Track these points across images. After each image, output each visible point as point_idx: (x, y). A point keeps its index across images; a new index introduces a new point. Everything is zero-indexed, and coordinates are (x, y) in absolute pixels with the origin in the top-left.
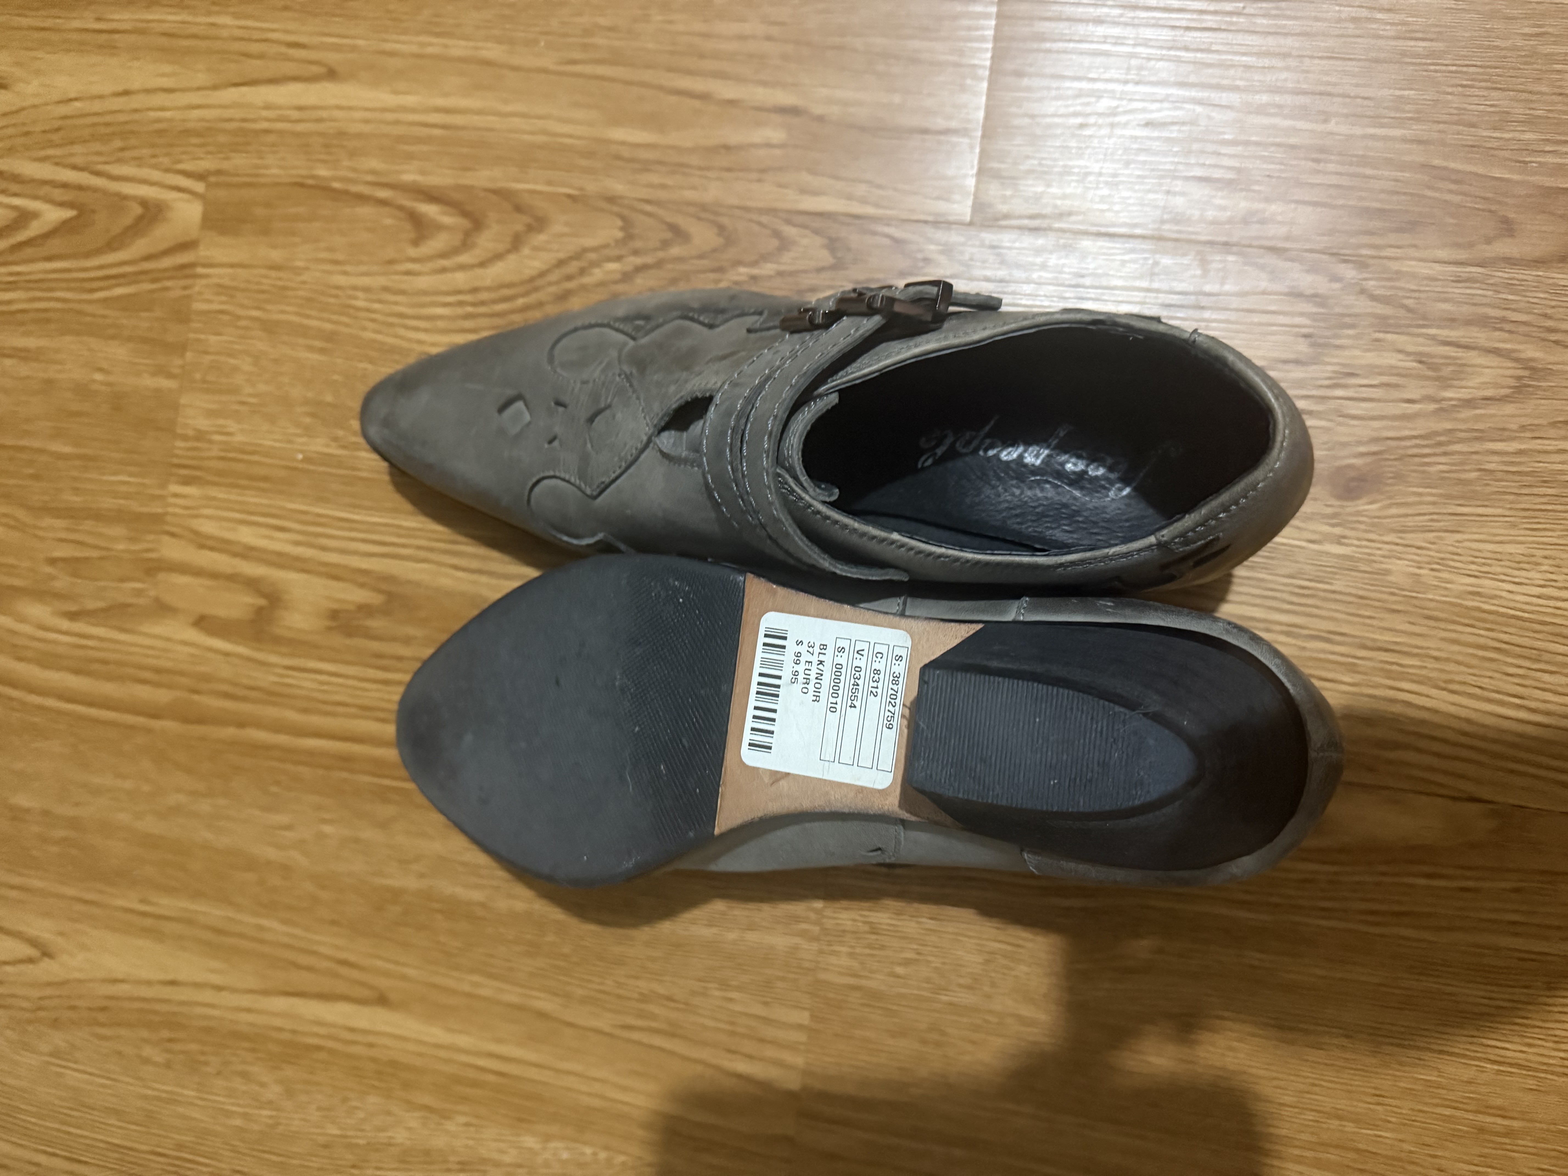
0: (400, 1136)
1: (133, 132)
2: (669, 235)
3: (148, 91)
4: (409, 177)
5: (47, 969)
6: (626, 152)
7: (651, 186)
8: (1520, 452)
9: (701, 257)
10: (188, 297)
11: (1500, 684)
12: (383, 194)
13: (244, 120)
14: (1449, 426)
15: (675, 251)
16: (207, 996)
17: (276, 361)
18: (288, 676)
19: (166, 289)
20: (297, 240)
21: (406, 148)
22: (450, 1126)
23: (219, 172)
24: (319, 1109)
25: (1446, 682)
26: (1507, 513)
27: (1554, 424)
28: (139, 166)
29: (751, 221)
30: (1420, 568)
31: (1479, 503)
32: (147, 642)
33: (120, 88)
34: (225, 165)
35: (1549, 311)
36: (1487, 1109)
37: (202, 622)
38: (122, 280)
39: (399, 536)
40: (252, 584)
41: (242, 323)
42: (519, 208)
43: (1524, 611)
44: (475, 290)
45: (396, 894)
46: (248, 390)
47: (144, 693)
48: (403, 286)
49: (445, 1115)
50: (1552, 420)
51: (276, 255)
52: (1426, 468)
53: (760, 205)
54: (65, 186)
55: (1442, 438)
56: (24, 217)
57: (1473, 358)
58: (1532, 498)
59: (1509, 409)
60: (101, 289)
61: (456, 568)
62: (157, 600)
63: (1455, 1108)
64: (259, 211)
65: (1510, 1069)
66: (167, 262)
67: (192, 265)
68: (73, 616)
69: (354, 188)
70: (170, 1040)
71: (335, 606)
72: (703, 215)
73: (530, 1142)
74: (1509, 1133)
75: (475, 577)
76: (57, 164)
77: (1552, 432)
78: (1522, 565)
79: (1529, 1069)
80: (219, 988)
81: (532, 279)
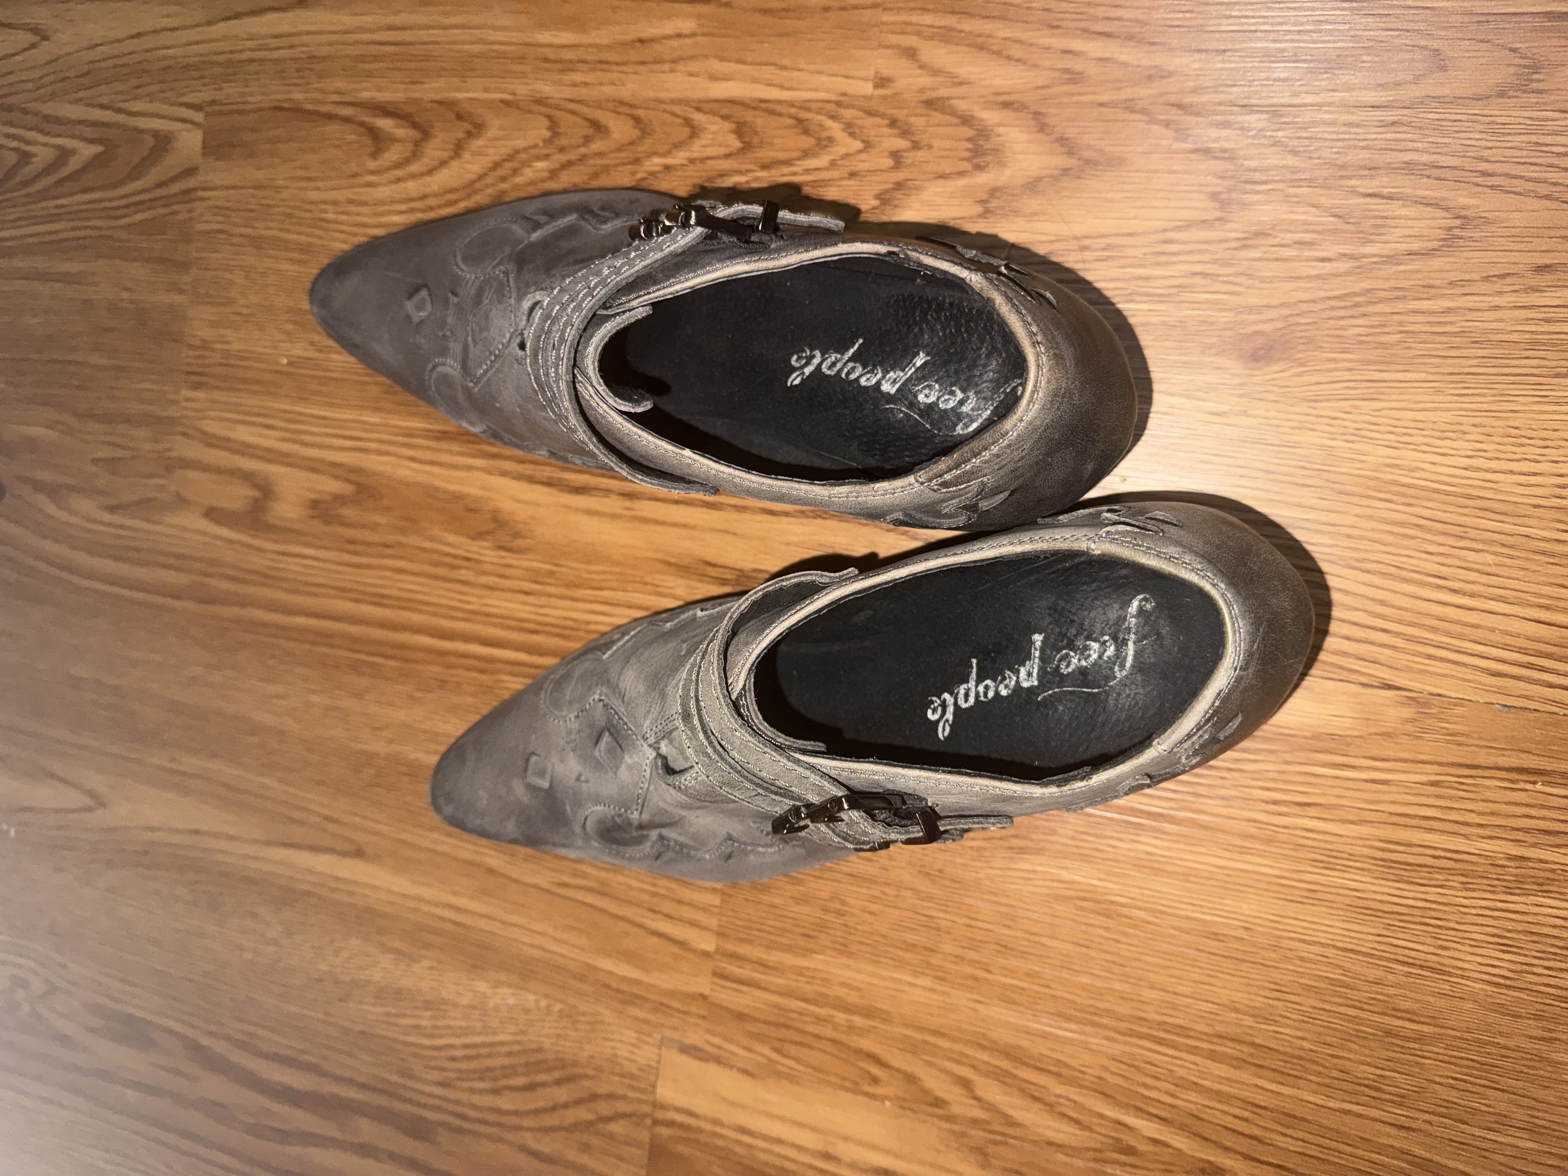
0: (376, 975)
1: (145, 71)
2: (590, 131)
3: (156, 32)
4: (366, 95)
5: (100, 818)
6: (551, 54)
7: (574, 85)
8: (1448, 311)
9: (619, 150)
10: (191, 219)
11: (1423, 564)
12: (347, 111)
13: (232, 52)
14: (1368, 284)
15: (596, 146)
16: (222, 844)
17: (264, 274)
18: (280, 561)
19: (174, 213)
20: (276, 160)
21: (367, 66)
22: (417, 968)
23: (213, 102)
24: (313, 947)
25: (1359, 561)
26: (1431, 378)
27: (1486, 279)
28: (151, 102)
29: (664, 111)
30: (1333, 439)
31: (1401, 368)
32: (169, 531)
33: (134, 31)
34: (219, 96)
35: (1485, 153)
36: (1396, 1011)
37: (212, 514)
38: (140, 207)
39: (366, 431)
40: (248, 477)
41: (235, 240)
42: (459, 117)
43: (1447, 484)
44: (424, 197)
45: (369, 758)
46: (242, 302)
47: (168, 577)
48: (364, 198)
49: (413, 959)
50: (1484, 275)
51: (260, 176)
52: (1343, 333)
53: (673, 95)
54: (94, 124)
55: (1360, 299)
56: (64, 155)
57: (1397, 209)
58: (1461, 360)
59: (1437, 263)
60: (125, 216)
61: (412, 459)
62: (178, 495)
63: (1360, 1009)
64: (246, 137)
65: (1421, 972)
66: (176, 187)
67: (194, 190)
68: (112, 509)
69: (324, 109)
70: (197, 882)
71: (313, 496)
72: (622, 109)
73: (482, 986)
74: (1420, 1038)
75: (428, 468)
76: (89, 105)
77: (1485, 287)
78: (1447, 434)
79: (1444, 973)
80: (232, 838)
81: (473, 182)
